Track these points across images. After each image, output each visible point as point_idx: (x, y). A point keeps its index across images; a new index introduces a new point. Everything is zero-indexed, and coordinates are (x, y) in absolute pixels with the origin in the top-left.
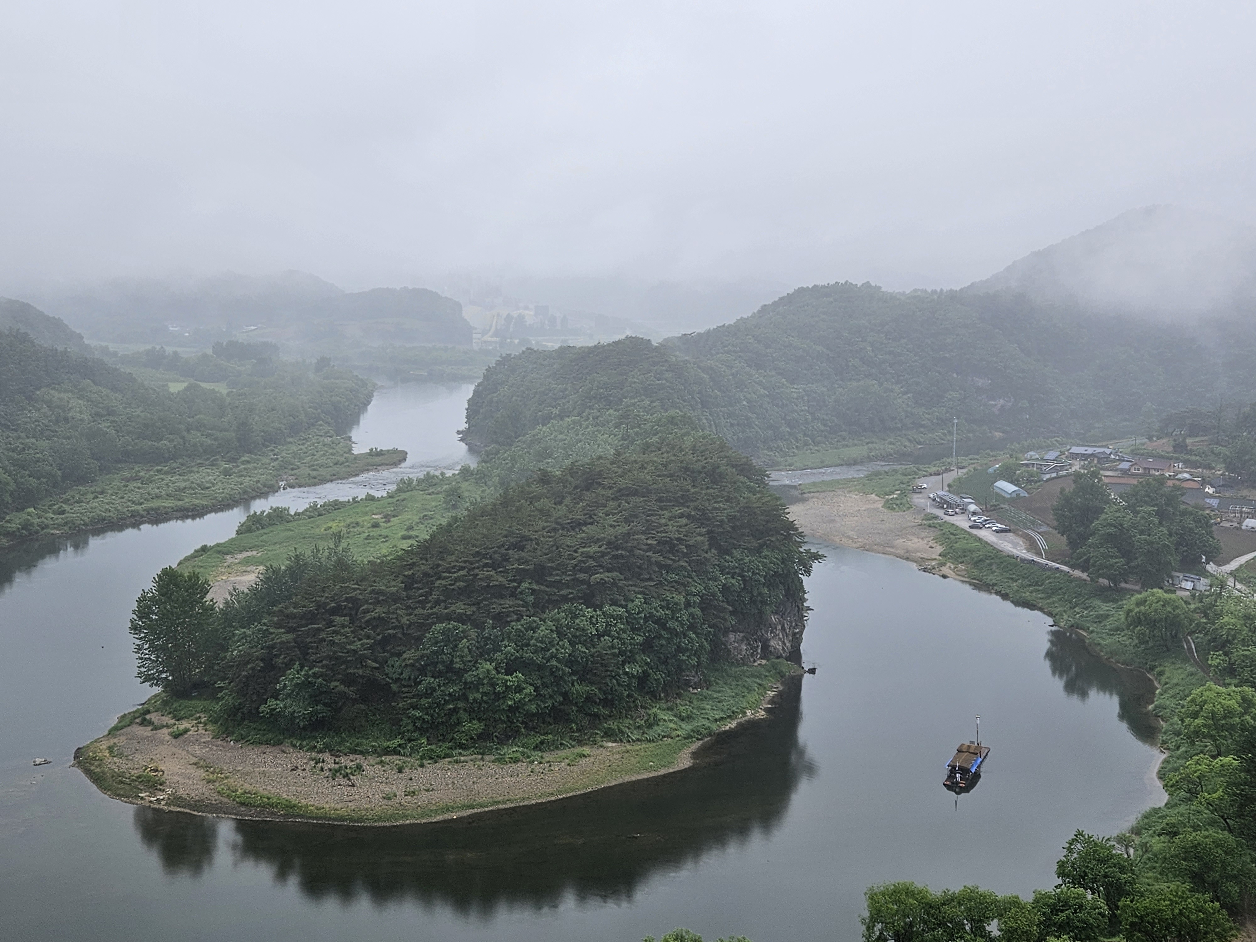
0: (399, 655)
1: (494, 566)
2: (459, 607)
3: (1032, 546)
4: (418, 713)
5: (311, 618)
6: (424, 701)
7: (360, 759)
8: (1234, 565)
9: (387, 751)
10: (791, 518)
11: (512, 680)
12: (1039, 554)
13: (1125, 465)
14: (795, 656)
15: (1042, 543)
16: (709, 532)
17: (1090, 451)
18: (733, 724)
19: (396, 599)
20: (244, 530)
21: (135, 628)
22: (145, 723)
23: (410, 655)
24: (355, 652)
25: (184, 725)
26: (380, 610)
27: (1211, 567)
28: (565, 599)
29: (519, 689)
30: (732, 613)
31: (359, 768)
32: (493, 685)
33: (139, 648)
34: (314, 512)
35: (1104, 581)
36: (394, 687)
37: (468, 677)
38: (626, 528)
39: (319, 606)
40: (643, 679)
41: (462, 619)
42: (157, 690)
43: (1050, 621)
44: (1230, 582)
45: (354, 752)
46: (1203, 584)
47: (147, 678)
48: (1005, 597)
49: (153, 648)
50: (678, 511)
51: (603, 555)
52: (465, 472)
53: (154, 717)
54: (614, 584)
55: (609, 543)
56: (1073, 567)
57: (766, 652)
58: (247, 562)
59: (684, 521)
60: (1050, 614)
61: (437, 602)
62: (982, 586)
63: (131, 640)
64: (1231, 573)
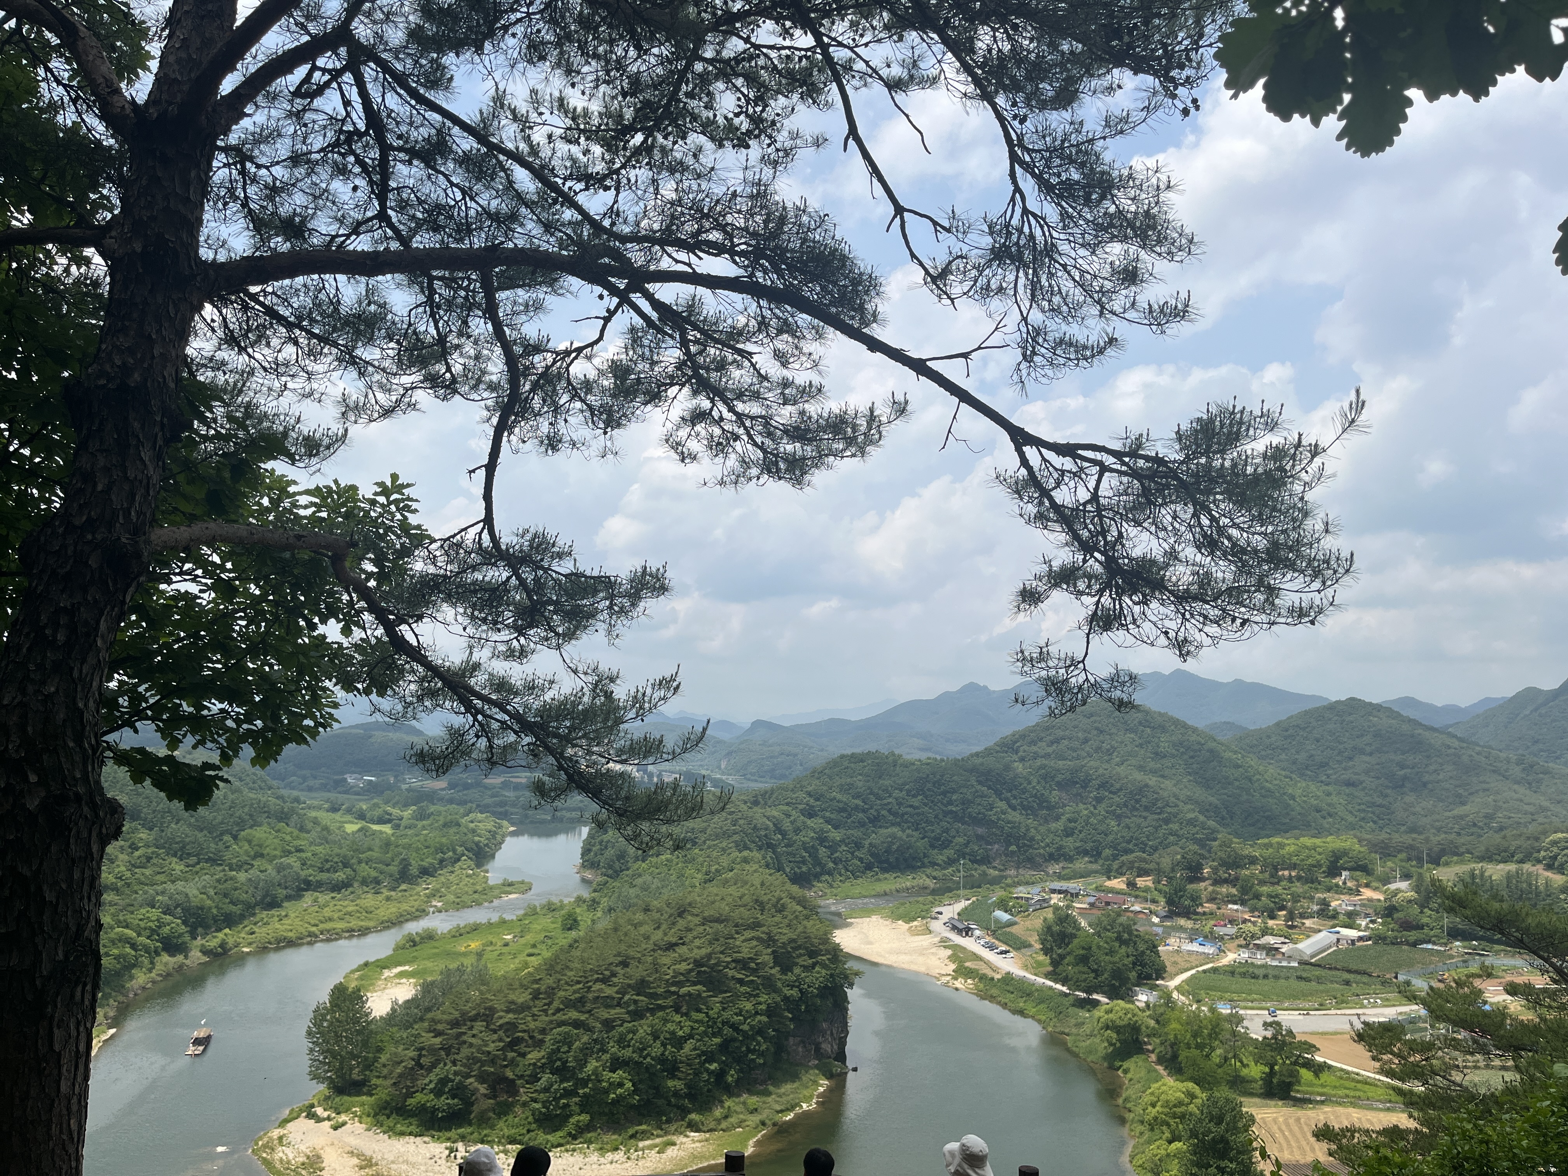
0: (524, 1055)
1: (605, 981)
2: (573, 1015)
3: (1025, 965)
5: (455, 1024)
6: (543, 1096)
8: (1179, 980)
10: (837, 940)
11: (616, 1076)
12: (1030, 972)
13: (1091, 899)
14: (841, 1056)
16: (773, 952)
17: (1065, 886)
18: (790, 1117)
19: (523, 1008)
20: (399, 948)
21: (309, 1033)
22: (311, 1115)
23: (533, 1055)
24: (489, 1053)
25: (343, 1118)
26: (510, 1018)
27: (1160, 983)
28: (661, 1008)
29: (621, 1085)
30: (791, 1020)
32: (600, 1081)
33: (311, 1050)
34: (459, 934)
35: (1079, 994)
37: (580, 1074)
38: (709, 950)
39: (463, 1014)
40: (720, 1075)
41: (577, 1024)
42: (323, 1087)
43: (1040, 1027)
44: (1175, 994)
46: (1155, 996)
47: (315, 1077)
48: (1004, 1007)
49: (322, 1051)
50: (748, 934)
51: (691, 971)
52: (580, 900)
53: (319, 1111)
54: (699, 995)
55: (695, 961)
56: (1056, 981)
57: (818, 1053)
58: (401, 975)
59: (755, 943)
60: (1039, 1021)
61: (558, 1010)
62: (986, 998)
63: (306, 1044)
64: (1177, 988)
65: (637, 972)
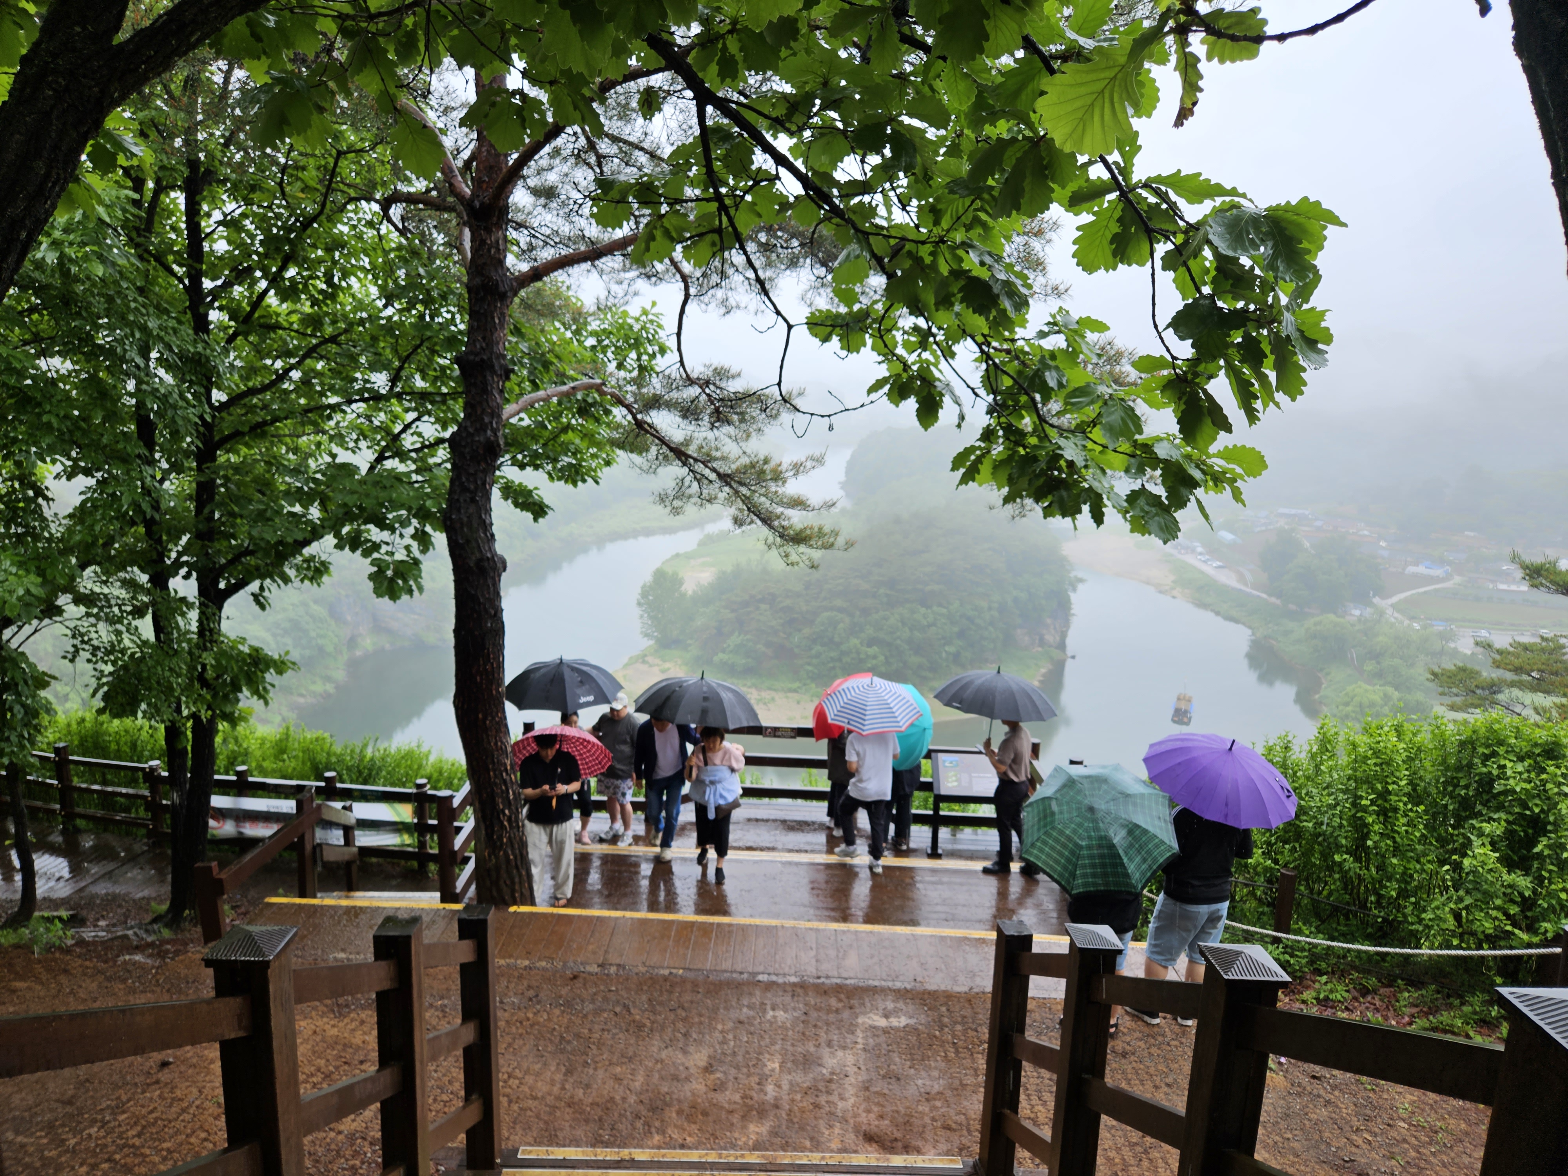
0: (800, 630)
2: (839, 603)
3: (1241, 578)
4: (810, 668)
5: (746, 604)
6: (815, 661)
7: (773, 694)
8: (1395, 599)
9: (790, 690)
11: (873, 650)
12: (1246, 584)
13: (1318, 523)
14: (1062, 646)
15: (1249, 577)
16: (1007, 561)
17: (1293, 511)
19: (798, 595)
20: (702, 544)
21: (639, 604)
22: (644, 662)
23: (807, 631)
24: (772, 627)
25: (667, 665)
26: (788, 602)
27: (1376, 600)
30: (1020, 616)
31: (773, 699)
32: (858, 653)
33: (641, 617)
35: (1292, 607)
36: (796, 650)
37: (844, 647)
38: (950, 556)
41: (840, 610)
42: (651, 642)
43: (1249, 632)
44: (1389, 611)
45: (770, 689)
46: (1368, 612)
47: (646, 635)
48: (1218, 613)
49: (650, 617)
53: (648, 659)
54: (941, 593)
56: (1270, 595)
57: (1042, 642)
58: (704, 564)
60: (1250, 627)
61: (825, 599)
62: (1202, 605)
63: (638, 611)
64: (1393, 606)
65: (888, 572)
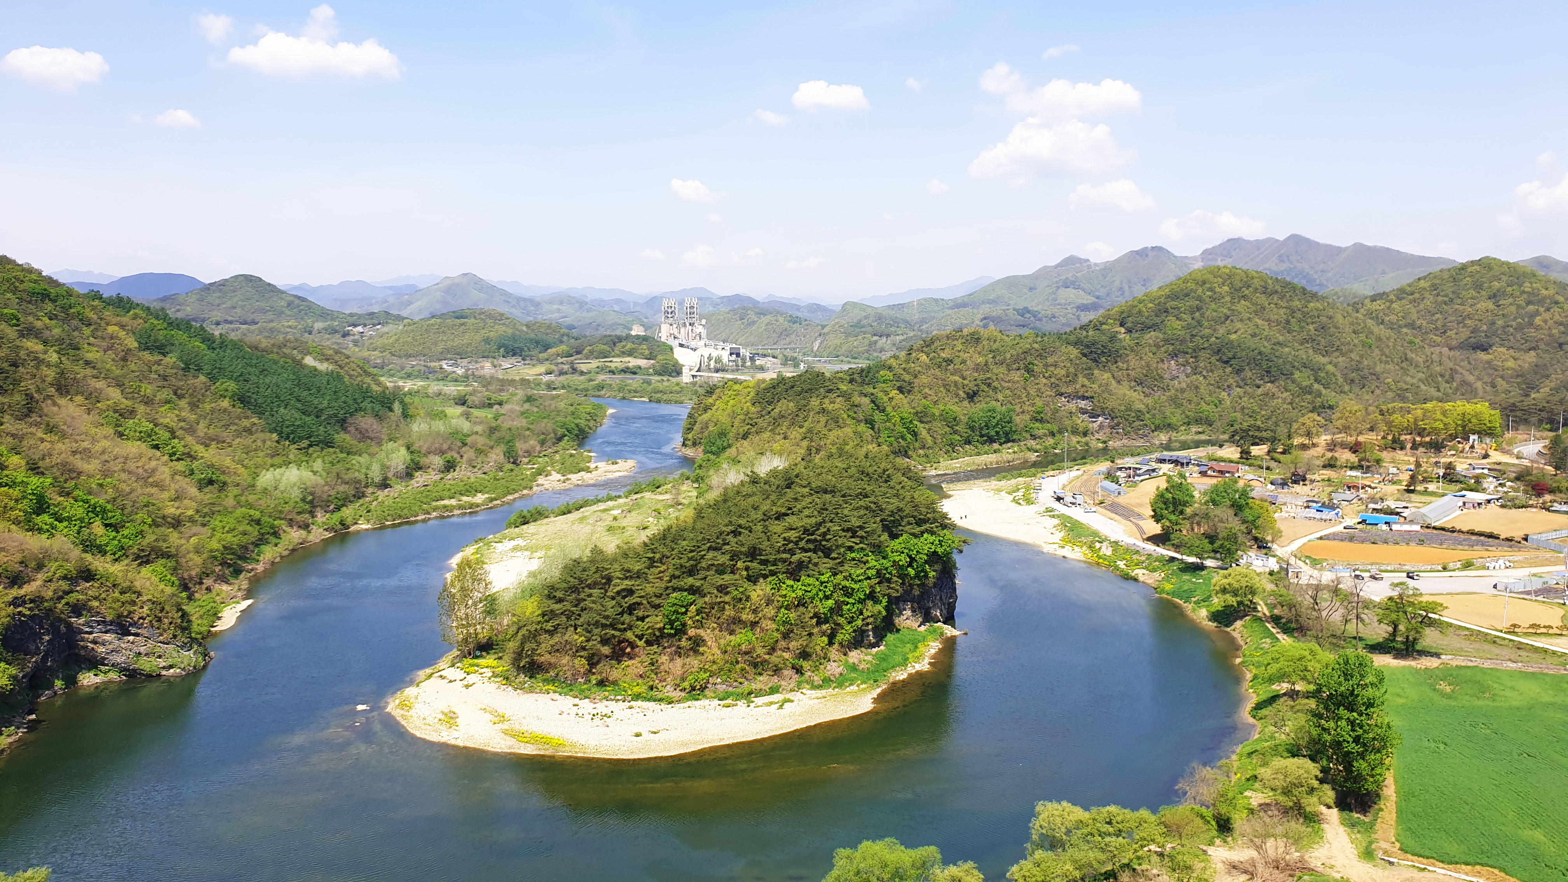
1: (717, 549)
3: (1133, 532)
7: (612, 705)
8: (1294, 546)
9: (634, 698)
10: (944, 510)
12: (1139, 539)
13: (1203, 469)
16: (882, 520)
18: (905, 675)
19: (639, 575)
26: (627, 584)
27: (1276, 548)
28: (774, 574)
31: (612, 712)
35: (1193, 560)
39: (581, 582)
44: (1293, 561)
46: (1272, 562)
51: (801, 538)
55: (805, 530)
57: (928, 617)
61: (673, 577)
62: (1095, 564)
64: (1294, 554)
65: (747, 540)
